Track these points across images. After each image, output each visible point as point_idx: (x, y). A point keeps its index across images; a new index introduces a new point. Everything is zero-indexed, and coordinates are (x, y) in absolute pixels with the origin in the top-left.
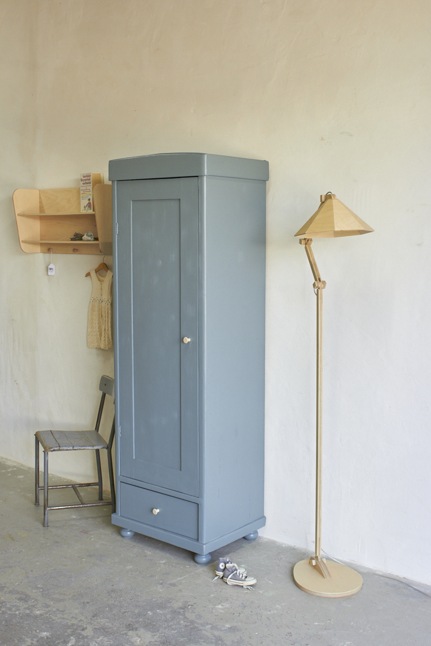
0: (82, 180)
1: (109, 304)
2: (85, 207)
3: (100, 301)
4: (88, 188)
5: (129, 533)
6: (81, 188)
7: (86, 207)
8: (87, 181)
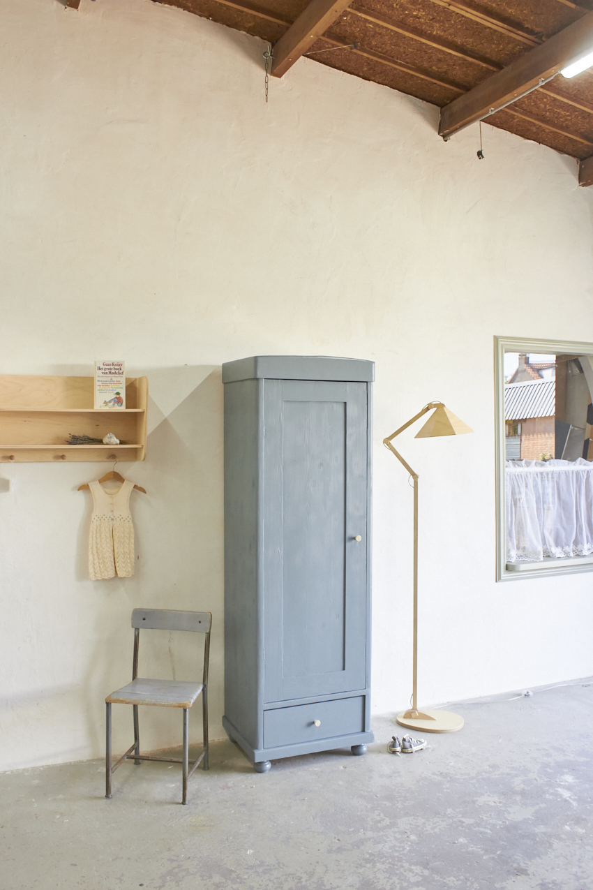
0: (99, 368)
1: (131, 521)
2: (105, 402)
3: (110, 519)
4: (118, 379)
5: (268, 766)
6: (97, 379)
7: (110, 402)
8: (113, 371)
